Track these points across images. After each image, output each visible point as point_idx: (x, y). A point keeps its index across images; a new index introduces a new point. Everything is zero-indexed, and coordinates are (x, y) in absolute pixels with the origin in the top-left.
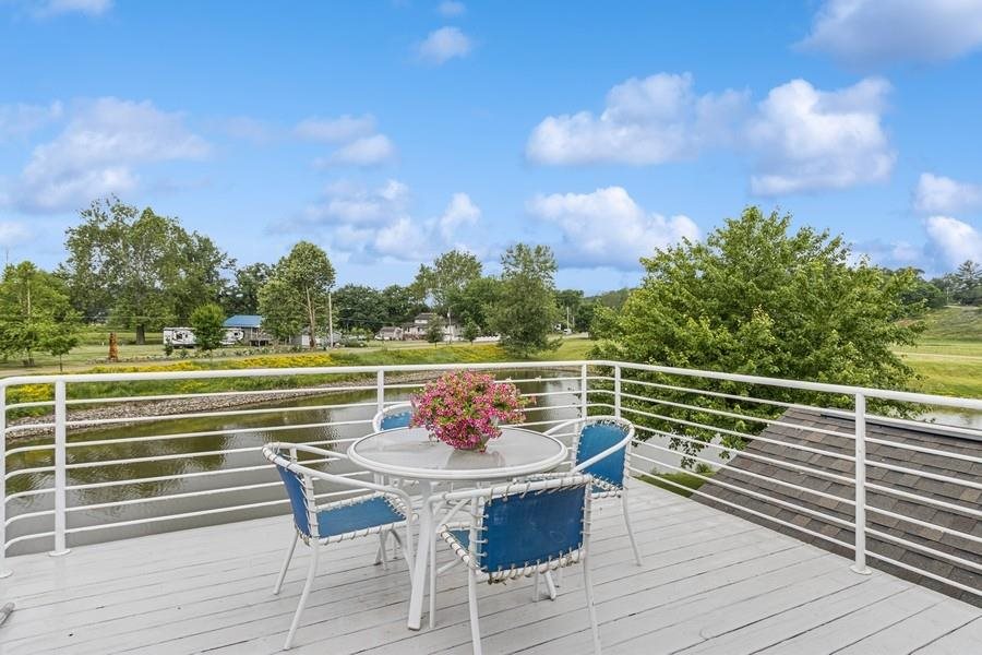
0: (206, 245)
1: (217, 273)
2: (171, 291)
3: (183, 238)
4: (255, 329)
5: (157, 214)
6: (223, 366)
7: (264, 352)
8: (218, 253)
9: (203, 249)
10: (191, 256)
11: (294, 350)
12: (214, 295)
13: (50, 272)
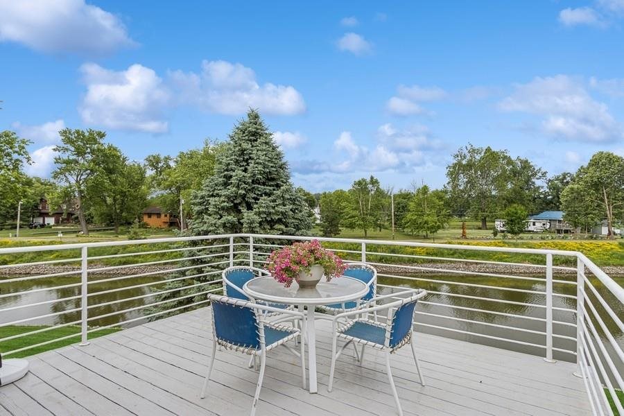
0: (526, 165)
1: (534, 183)
2: (502, 196)
3: (510, 162)
4: (560, 221)
5: (494, 149)
6: (522, 245)
7: (563, 238)
8: (534, 169)
9: (524, 168)
10: (515, 173)
11: (591, 238)
12: (530, 198)
13: (439, 189)
